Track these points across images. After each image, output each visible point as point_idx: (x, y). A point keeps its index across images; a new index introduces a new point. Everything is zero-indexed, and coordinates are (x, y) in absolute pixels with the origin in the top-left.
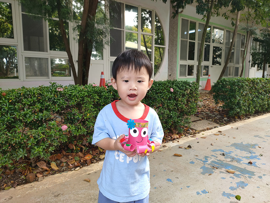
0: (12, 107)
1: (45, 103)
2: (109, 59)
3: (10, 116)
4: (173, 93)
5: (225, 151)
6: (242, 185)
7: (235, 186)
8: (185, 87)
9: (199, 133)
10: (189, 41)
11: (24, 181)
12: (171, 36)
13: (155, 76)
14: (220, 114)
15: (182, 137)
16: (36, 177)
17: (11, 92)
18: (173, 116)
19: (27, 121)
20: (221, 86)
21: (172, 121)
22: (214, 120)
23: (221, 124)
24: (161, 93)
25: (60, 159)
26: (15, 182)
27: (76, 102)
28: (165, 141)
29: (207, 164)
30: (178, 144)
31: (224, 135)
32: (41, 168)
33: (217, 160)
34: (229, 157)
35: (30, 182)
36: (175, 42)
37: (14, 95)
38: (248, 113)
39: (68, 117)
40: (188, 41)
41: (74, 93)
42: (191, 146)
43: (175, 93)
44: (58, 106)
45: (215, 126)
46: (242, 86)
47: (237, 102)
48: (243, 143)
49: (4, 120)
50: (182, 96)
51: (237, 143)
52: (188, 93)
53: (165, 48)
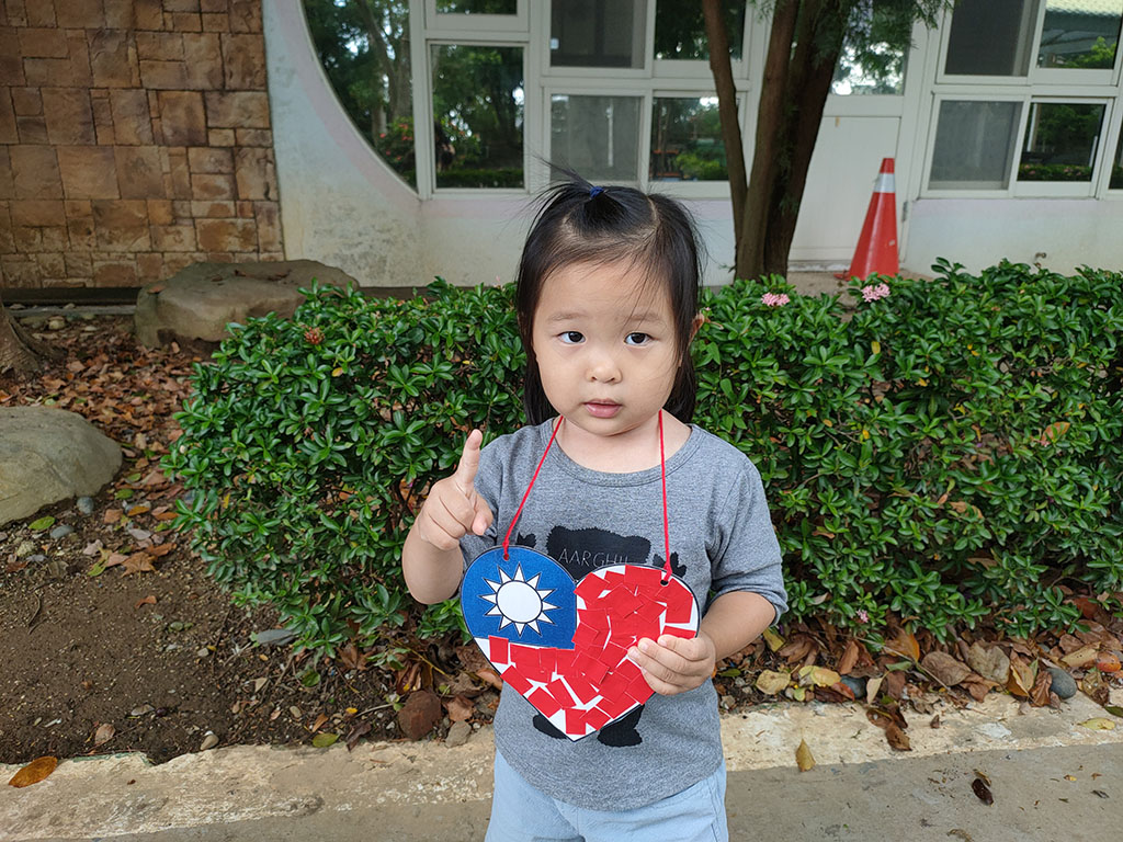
0: (340, 404)
1: (490, 392)
2: (937, 89)
3: (334, 442)
11: (392, 725)
16: (444, 717)
19: (404, 475)
26: (360, 718)
32: (470, 674)
37: (355, 344)
49: (305, 461)
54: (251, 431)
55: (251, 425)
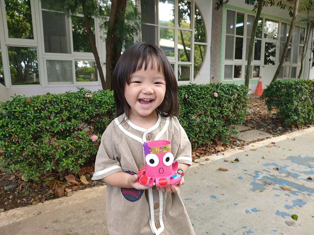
0: (38, 116)
1: (73, 111)
3: (36, 125)
4: (217, 98)
5: (279, 165)
6: (300, 203)
7: (291, 204)
8: (232, 91)
9: (248, 144)
10: (236, 36)
11: (52, 196)
12: (214, 31)
13: (195, 79)
14: (273, 123)
15: (227, 150)
16: (65, 192)
17: (36, 99)
18: (217, 125)
19: (54, 131)
20: (276, 90)
21: (216, 131)
22: (266, 130)
23: (274, 135)
24: (202, 98)
25: (91, 173)
26: (43, 197)
27: (107, 110)
28: (208, 154)
29: (257, 179)
30: (223, 157)
31: (278, 147)
32: (70, 182)
33: (270, 175)
34: (284, 171)
35: (59, 197)
36: (219, 38)
37: (40, 102)
38: (307, 121)
39: (98, 126)
40: (234, 36)
41: (105, 99)
42: (239, 159)
43: (219, 98)
44: (87, 114)
45: (267, 137)
46: (301, 89)
47: (295, 107)
48: (301, 156)
49: (29, 130)
50: (227, 102)
51: (294, 156)
52: (235, 98)
53: (207, 45)
54: (13, 125)
55: (13, 123)
